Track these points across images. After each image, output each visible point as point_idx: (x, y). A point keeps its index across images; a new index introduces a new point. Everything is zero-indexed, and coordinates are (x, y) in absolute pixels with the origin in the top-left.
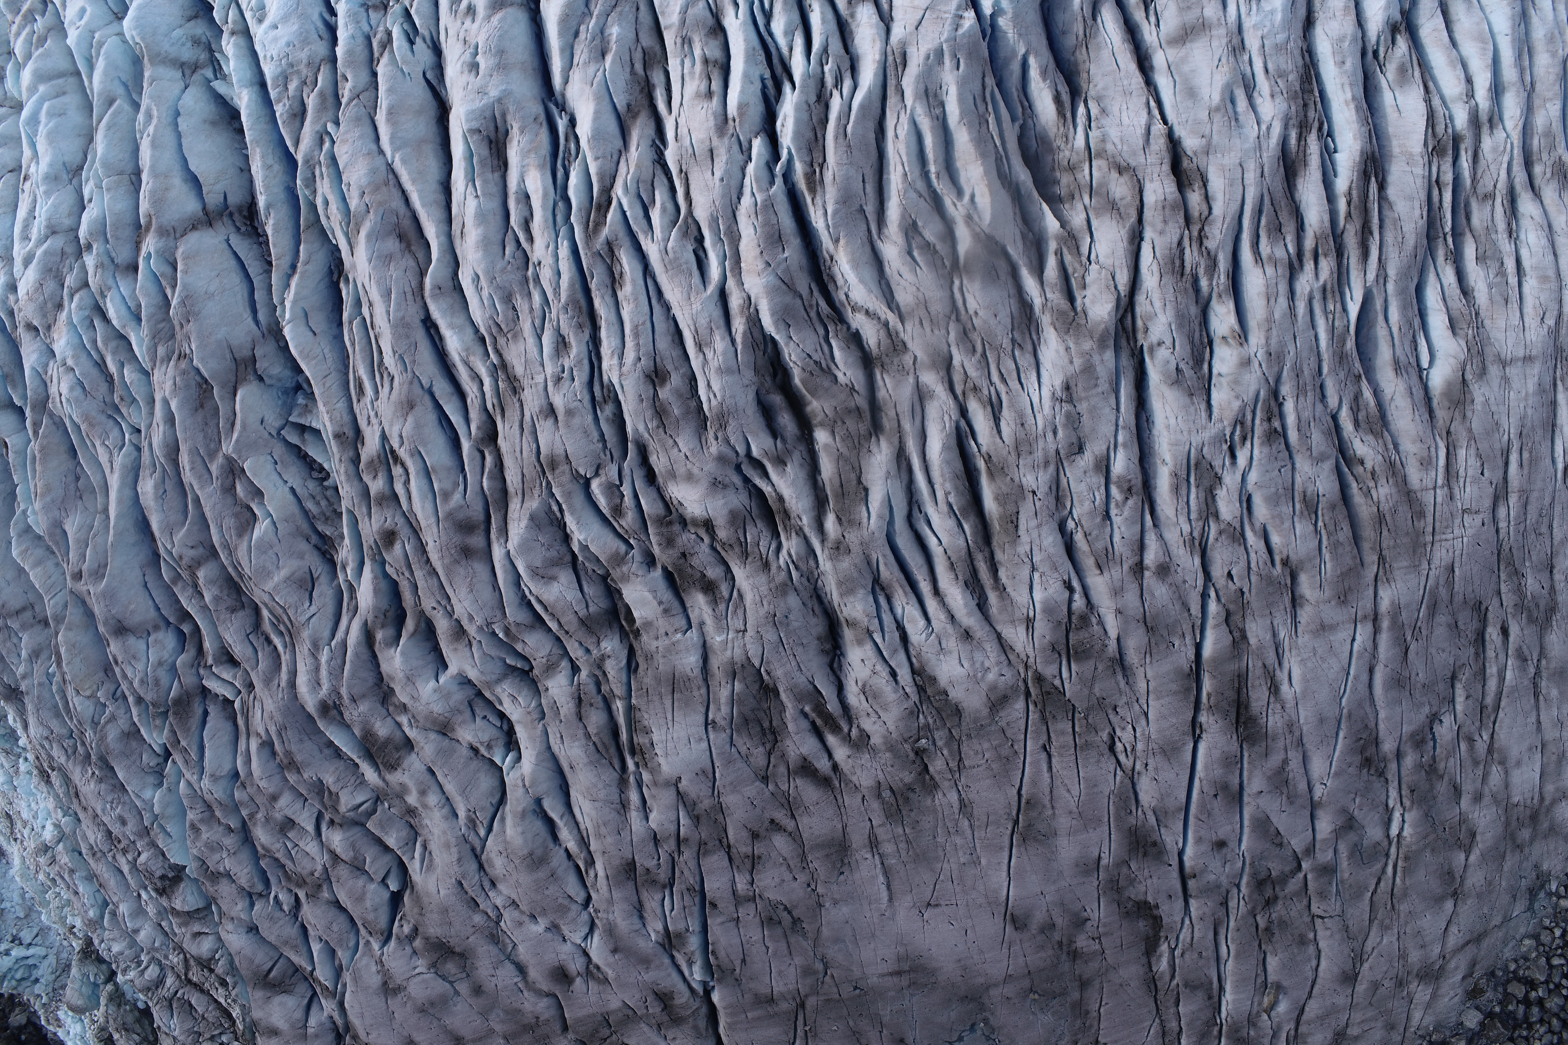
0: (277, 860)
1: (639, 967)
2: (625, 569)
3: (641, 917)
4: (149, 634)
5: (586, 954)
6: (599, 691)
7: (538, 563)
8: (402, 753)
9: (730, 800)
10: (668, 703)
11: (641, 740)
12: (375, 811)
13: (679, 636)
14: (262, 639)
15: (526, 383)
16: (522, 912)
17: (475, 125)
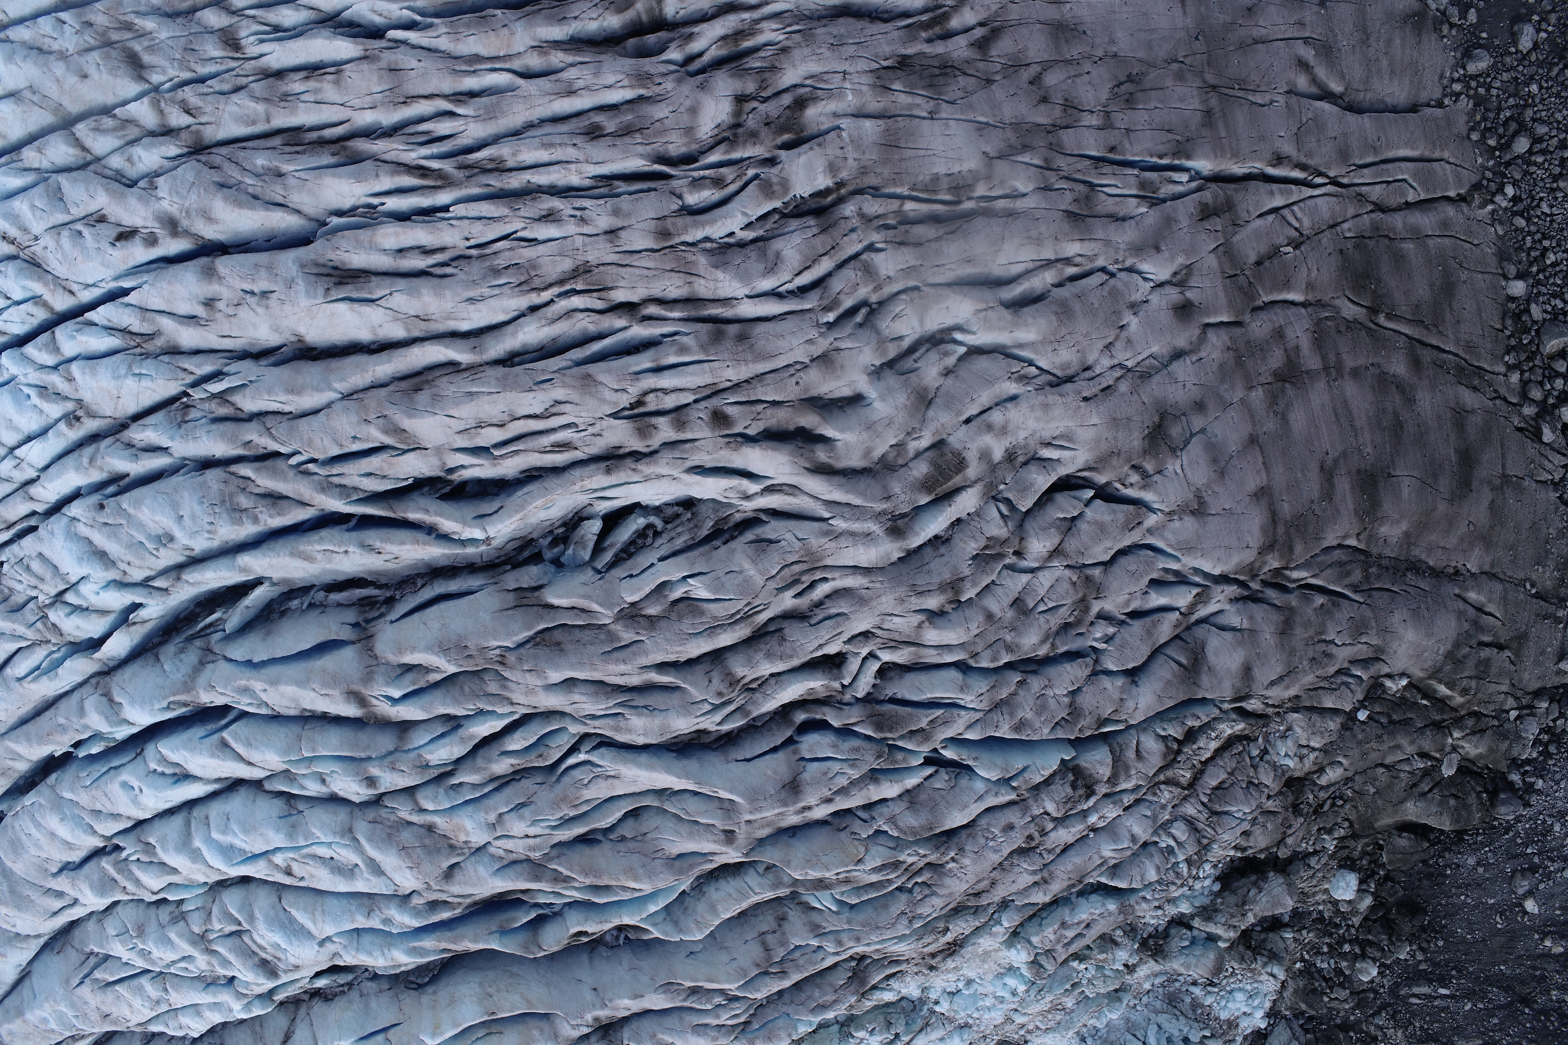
0: (1058, 633)
1: (1175, 228)
2: (775, 180)
3: (1124, 219)
4: (803, 759)
5: (1161, 285)
6: (894, 227)
7: (762, 267)
8: (947, 450)
9: (1008, 112)
10: (909, 153)
11: (945, 186)
12: (1008, 502)
13: (844, 134)
14: (816, 611)
15: (581, 258)
16: (1117, 338)
17: (321, 291)
